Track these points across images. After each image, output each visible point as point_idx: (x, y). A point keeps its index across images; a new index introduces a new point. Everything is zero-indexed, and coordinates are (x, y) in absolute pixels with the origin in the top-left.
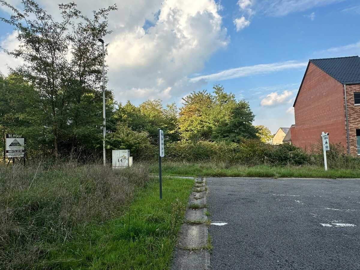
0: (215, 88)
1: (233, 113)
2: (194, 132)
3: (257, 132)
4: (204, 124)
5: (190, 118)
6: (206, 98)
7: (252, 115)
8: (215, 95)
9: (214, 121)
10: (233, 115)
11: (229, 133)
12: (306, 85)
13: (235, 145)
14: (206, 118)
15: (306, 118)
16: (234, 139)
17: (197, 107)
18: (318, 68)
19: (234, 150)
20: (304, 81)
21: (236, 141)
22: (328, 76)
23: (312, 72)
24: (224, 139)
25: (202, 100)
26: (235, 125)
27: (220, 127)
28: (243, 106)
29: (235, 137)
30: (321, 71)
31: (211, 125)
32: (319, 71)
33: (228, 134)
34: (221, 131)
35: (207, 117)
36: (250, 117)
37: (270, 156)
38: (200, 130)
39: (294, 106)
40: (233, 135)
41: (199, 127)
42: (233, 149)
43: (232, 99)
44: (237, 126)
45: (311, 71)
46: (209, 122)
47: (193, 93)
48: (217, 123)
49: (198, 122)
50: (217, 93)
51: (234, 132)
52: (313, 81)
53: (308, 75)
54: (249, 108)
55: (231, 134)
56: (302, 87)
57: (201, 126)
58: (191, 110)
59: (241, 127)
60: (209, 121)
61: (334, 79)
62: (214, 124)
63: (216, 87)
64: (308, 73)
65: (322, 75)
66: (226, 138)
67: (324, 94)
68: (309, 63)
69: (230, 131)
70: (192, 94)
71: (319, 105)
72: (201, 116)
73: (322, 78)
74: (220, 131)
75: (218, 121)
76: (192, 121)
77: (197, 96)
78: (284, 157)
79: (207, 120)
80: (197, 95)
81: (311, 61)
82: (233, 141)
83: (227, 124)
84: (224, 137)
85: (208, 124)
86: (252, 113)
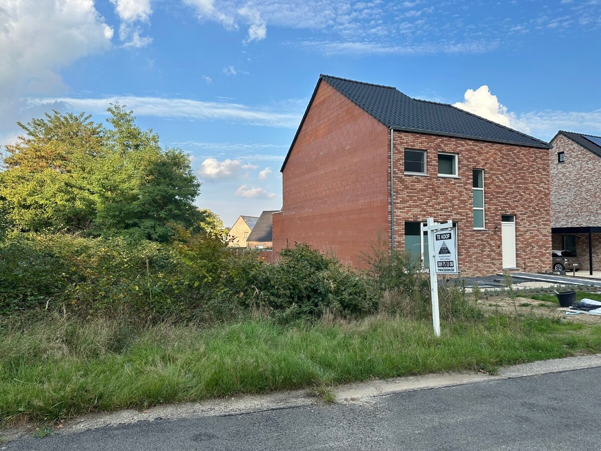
0: (113, 113)
1: (151, 173)
2: (45, 210)
3: (203, 220)
4: (76, 191)
5: (38, 176)
6: (89, 133)
7: (195, 182)
8: (110, 127)
9: (104, 187)
10: (150, 177)
11: (140, 218)
12: (310, 128)
13: (151, 248)
14: (83, 178)
15: (306, 196)
16: (152, 231)
17: (62, 149)
18: (338, 94)
19: (150, 263)
20: (306, 119)
21: (154, 236)
22: (358, 111)
23: (324, 101)
24: (126, 230)
25: (77, 136)
26: (154, 201)
27: (117, 202)
28: (177, 161)
29: (153, 227)
30: (343, 98)
31: (95, 198)
32: (339, 99)
33: (136, 220)
34: (120, 213)
35: (85, 175)
36: (189, 187)
37: (266, 285)
38: (64, 206)
39: (282, 171)
40: (148, 223)
41: (60, 200)
42: (147, 261)
43: (152, 143)
44: (160, 206)
45: (322, 99)
46: (88, 190)
47: (52, 114)
48: (112, 192)
49: (57, 186)
50: (116, 124)
51: (152, 217)
52: (326, 119)
53: (316, 106)
54: (188, 167)
55: (144, 220)
56: (302, 133)
57: (67, 197)
58: (43, 154)
59: (170, 207)
60: (88, 187)
61: (370, 117)
62: (103, 195)
63: (114, 109)
64: (315, 103)
65: (345, 108)
66: (131, 230)
67: (348, 147)
68: (320, 80)
69: (143, 215)
70: (50, 117)
71: (335, 170)
72: (69, 171)
73: (344, 114)
74: (117, 213)
75: (113, 189)
76: (42, 183)
77: (63, 124)
78: (306, 288)
79: (85, 184)
80: (62, 119)
81: (323, 78)
82: (149, 237)
83: (135, 198)
84: (127, 227)
85: (86, 194)
86: (194, 178)
